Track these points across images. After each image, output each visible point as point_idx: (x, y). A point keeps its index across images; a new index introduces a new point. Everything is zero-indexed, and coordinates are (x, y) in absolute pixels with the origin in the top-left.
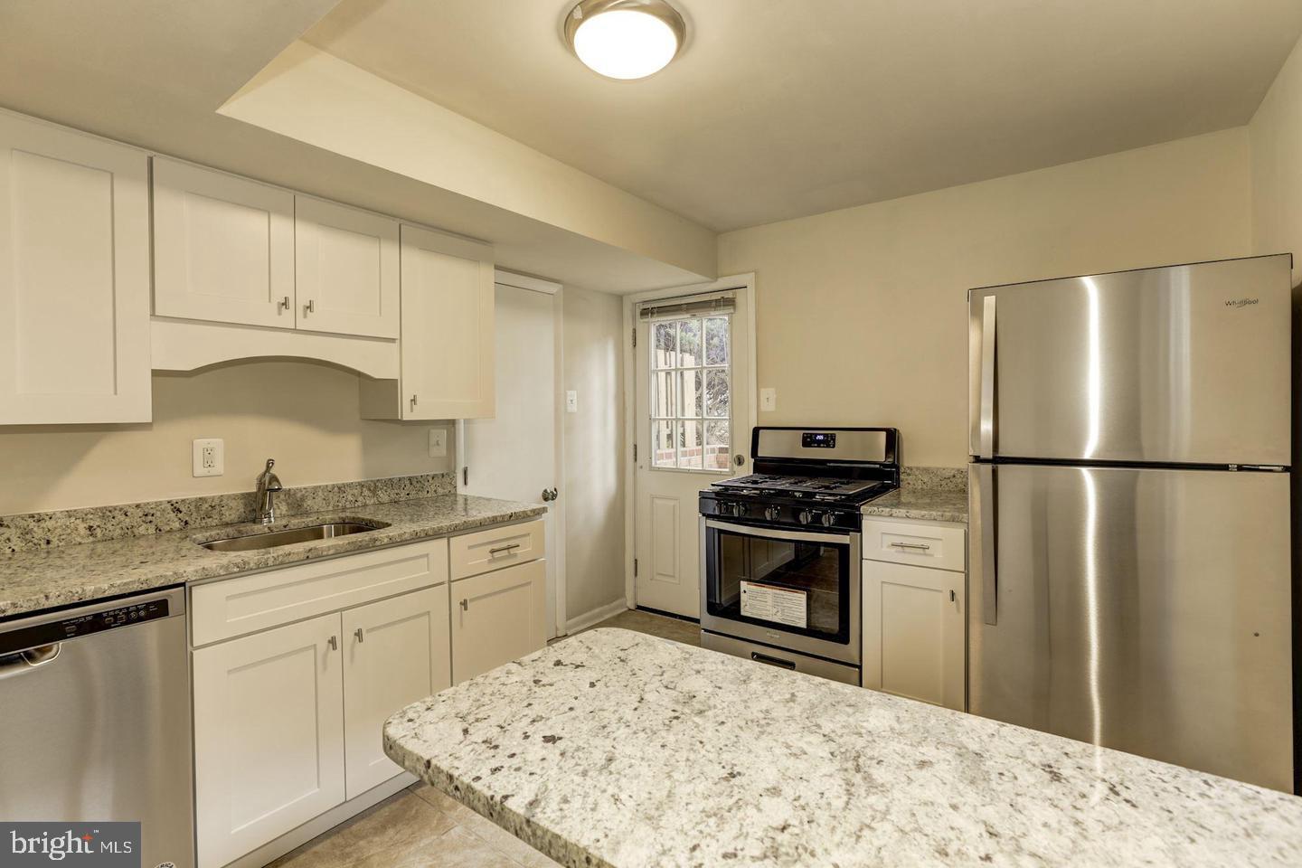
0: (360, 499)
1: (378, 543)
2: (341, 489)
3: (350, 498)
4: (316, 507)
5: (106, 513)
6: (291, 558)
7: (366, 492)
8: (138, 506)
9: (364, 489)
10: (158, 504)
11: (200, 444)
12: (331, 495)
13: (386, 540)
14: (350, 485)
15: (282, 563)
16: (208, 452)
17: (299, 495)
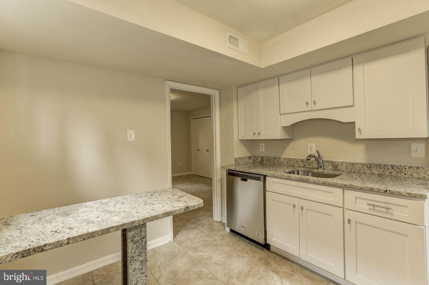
0: (362, 170)
1: (309, 181)
2: (353, 164)
3: (357, 168)
4: (342, 169)
5: (290, 159)
6: (283, 177)
7: (365, 168)
8: (295, 159)
9: (364, 166)
10: (299, 159)
11: (309, 145)
12: (349, 166)
13: (312, 181)
14: (357, 164)
15: (282, 177)
16: (311, 147)
17: (336, 164)
